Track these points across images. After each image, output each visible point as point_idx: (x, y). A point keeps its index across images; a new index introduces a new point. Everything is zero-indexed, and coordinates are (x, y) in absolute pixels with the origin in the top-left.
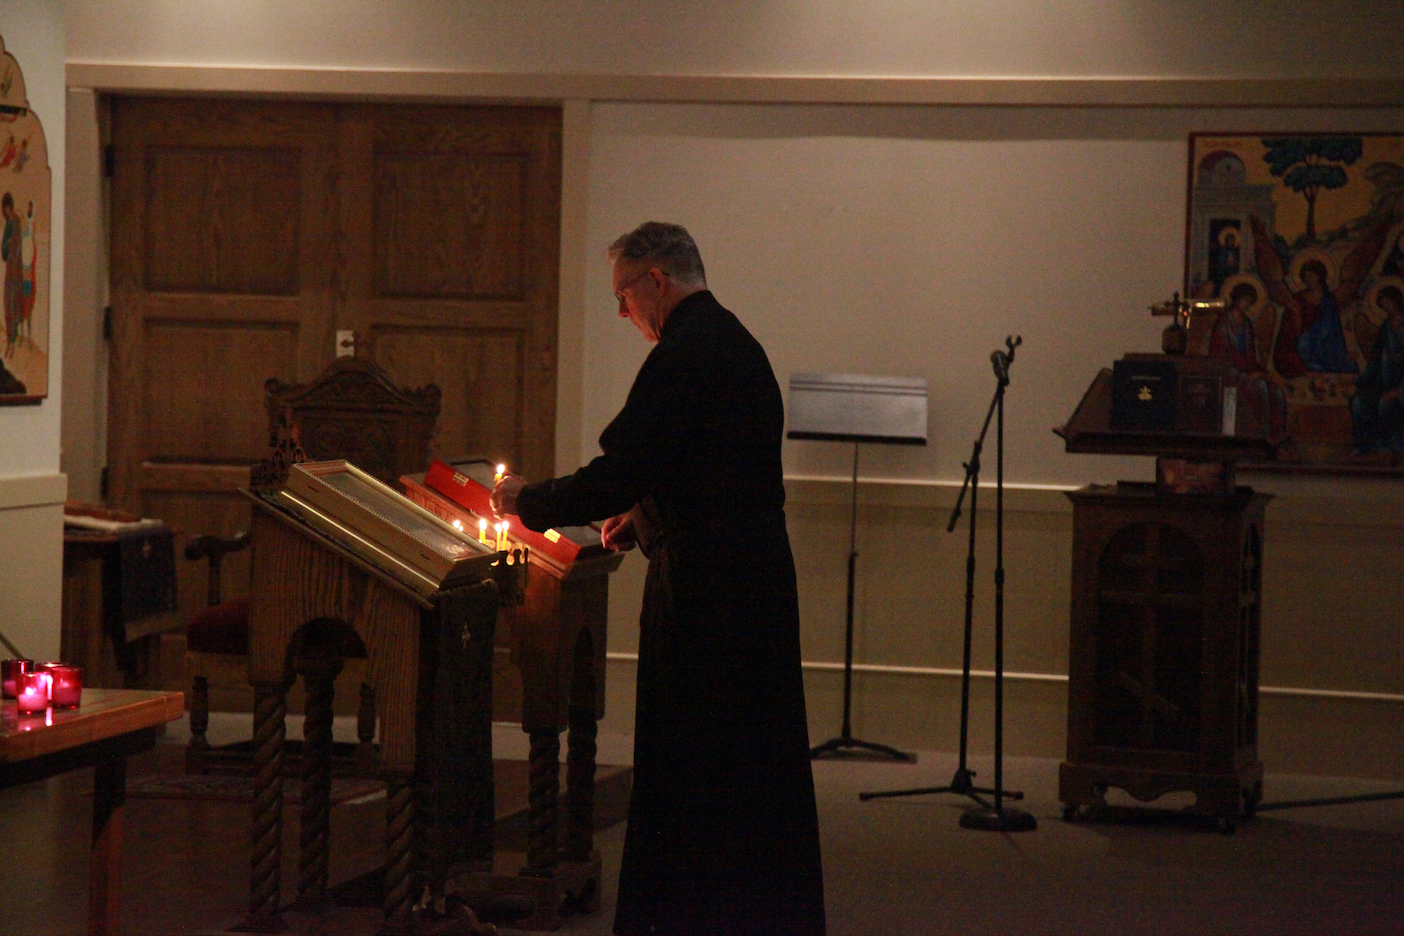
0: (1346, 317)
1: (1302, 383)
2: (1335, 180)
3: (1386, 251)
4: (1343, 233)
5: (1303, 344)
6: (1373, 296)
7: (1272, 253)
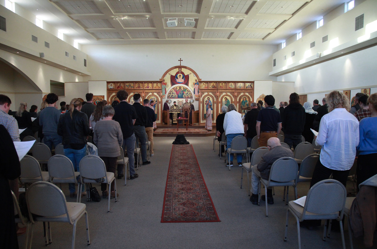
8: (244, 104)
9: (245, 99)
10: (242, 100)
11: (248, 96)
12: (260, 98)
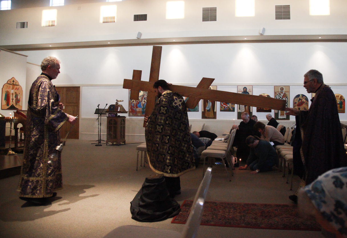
0: (141, 103)
1: (138, 109)
2: (140, 92)
3: (144, 98)
4: (141, 96)
5: (138, 105)
6: (143, 101)
12: (8, 85)
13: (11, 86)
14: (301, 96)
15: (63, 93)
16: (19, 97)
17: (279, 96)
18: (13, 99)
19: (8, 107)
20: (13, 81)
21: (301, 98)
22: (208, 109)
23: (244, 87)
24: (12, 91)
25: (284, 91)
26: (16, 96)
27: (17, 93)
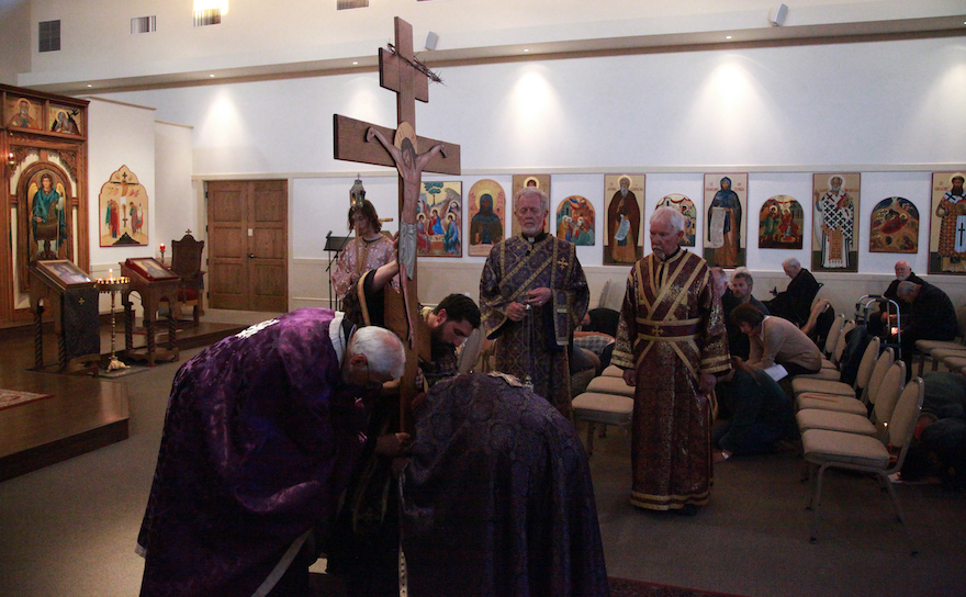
2: (439, 192)
4: (440, 204)
7: (427, 208)
8: (45, 212)
9: (46, 183)
10: (33, 189)
11: (62, 172)
12: (113, 185)
13: (120, 188)
14: (895, 201)
15: (247, 196)
16: (139, 215)
17: (827, 203)
18: (125, 220)
19: (115, 240)
20: (125, 175)
21: (895, 209)
22: (621, 239)
23: (723, 176)
24: (123, 201)
25: (843, 186)
26: (133, 212)
27: (135, 204)
